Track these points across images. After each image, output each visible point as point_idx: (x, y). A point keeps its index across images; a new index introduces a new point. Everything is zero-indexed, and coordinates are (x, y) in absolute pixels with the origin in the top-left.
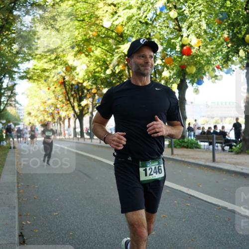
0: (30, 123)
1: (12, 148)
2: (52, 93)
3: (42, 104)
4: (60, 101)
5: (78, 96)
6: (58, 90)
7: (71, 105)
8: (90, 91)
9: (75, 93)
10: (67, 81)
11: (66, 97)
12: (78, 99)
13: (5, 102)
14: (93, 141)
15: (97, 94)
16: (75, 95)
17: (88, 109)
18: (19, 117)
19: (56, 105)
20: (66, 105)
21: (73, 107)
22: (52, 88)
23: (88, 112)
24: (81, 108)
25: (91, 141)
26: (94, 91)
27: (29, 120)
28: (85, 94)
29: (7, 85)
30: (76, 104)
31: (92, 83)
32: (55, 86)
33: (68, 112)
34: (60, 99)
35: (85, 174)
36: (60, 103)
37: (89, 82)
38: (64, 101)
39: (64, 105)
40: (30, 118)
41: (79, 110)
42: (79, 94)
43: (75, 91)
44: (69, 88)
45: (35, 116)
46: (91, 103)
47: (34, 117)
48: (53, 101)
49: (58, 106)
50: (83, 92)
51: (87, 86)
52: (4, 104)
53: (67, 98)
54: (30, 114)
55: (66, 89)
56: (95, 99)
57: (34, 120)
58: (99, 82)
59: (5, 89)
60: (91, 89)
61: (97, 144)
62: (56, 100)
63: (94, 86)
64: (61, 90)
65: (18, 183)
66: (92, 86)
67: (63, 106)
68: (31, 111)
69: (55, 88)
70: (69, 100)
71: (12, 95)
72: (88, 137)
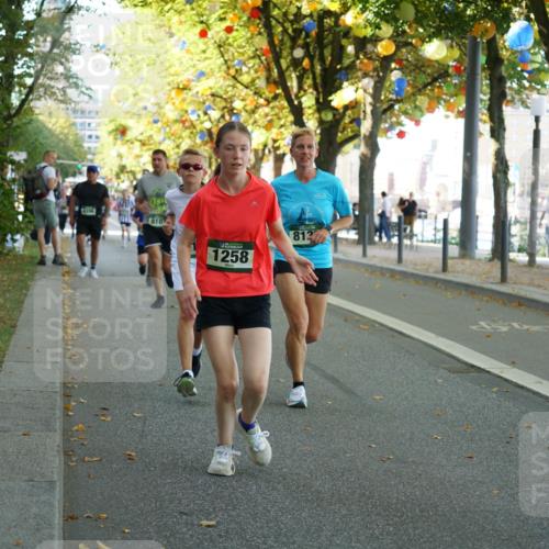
0: (123, 169)
1: (49, 262)
2: (213, 52)
3: (173, 93)
4: (247, 87)
5: (318, 68)
6: (241, 41)
7: (290, 101)
8: (369, 47)
9: (308, 54)
10: (275, 6)
11: (268, 70)
12: (318, 81)
13: (29, 81)
14: (371, 251)
15: (399, 62)
16: (306, 63)
17: (357, 121)
18: (78, 142)
19: (229, 100)
20: (268, 102)
21: (297, 112)
22: (217, 30)
23: (356, 136)
24: (329, 117)
25: (364, 254)
26: (384, 48)
27: (120, 156)
28: (347, 62)
29: (39, 14)
30: (308, 101)
31: (377, 14)
32: (228, 23)
33: (274, 133)
34: (245, 79)
35: (334, 380)
36: (244, 92)
37: (363, 10)
38: (261, 83)
39: (262, 101)
40: (124, 149)
41: (321, 122)
42: (322, 60)
43: (306, 46)
44: (285, 31)
45: (143, 144)
46: (369, 99)
47: (137, 144)
48: (217, 82)
49: (238, 105)
50: (339, 52)
51: (358, 26)
52: (23, 85)
53: (275, 73)
54: (123, 131)
55: (270, 36)
56: (387, 84)
57: (138, 156)
58: (409, 11)
59: (29, 26)
60: (375, 40)
61: (385, 265)
62: (231, 82)
63: (387, 30)
64: (249, 40)
65: (67, 396)
66: (378, 27)
67: (257, 107)
68: (129, 122)
69: (229, 30)
70: (281, 82)
71: (55, 51)
72: (353, 235)
